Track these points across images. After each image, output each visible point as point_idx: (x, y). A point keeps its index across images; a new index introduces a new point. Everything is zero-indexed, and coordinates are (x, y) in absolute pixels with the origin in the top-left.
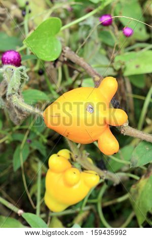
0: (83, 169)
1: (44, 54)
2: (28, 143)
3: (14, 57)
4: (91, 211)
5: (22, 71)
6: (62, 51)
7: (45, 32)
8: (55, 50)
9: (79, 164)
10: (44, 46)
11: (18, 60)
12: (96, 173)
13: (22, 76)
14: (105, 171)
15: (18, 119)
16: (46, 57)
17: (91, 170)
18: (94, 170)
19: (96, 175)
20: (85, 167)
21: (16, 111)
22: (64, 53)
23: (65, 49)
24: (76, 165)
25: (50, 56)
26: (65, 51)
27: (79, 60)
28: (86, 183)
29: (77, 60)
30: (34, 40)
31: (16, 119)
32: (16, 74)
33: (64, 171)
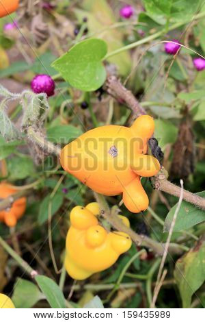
0: (112, 230)
1: (80, 82)
2: (64, 192)
3: (46, 83)
4: (138, 289)
5: (41, 98)
6: (107, 81)
7: (85, 56)
8: (97, 78)
9: (108, 223)
10: (81, 73)
11: (50, 86)
12: (127, 236)
13: (42, 105)
14: (142, 236)
15: (38, 158)
16: (83, 86)
17: (122, 231)
18: (126, 232)
19: (128, 238)
20: (115, 227)
21: (36, 147)
22: (109, 83)
23: (111, 79)
24: (105, 223)
25: (88, 86)
26: (110, 81)
27: (125, 93)
28: (112, 246)
29: (123, 94)
30: (67, 64)
31: (36, 158)
32: (34, 101)
33: (86, 228)
